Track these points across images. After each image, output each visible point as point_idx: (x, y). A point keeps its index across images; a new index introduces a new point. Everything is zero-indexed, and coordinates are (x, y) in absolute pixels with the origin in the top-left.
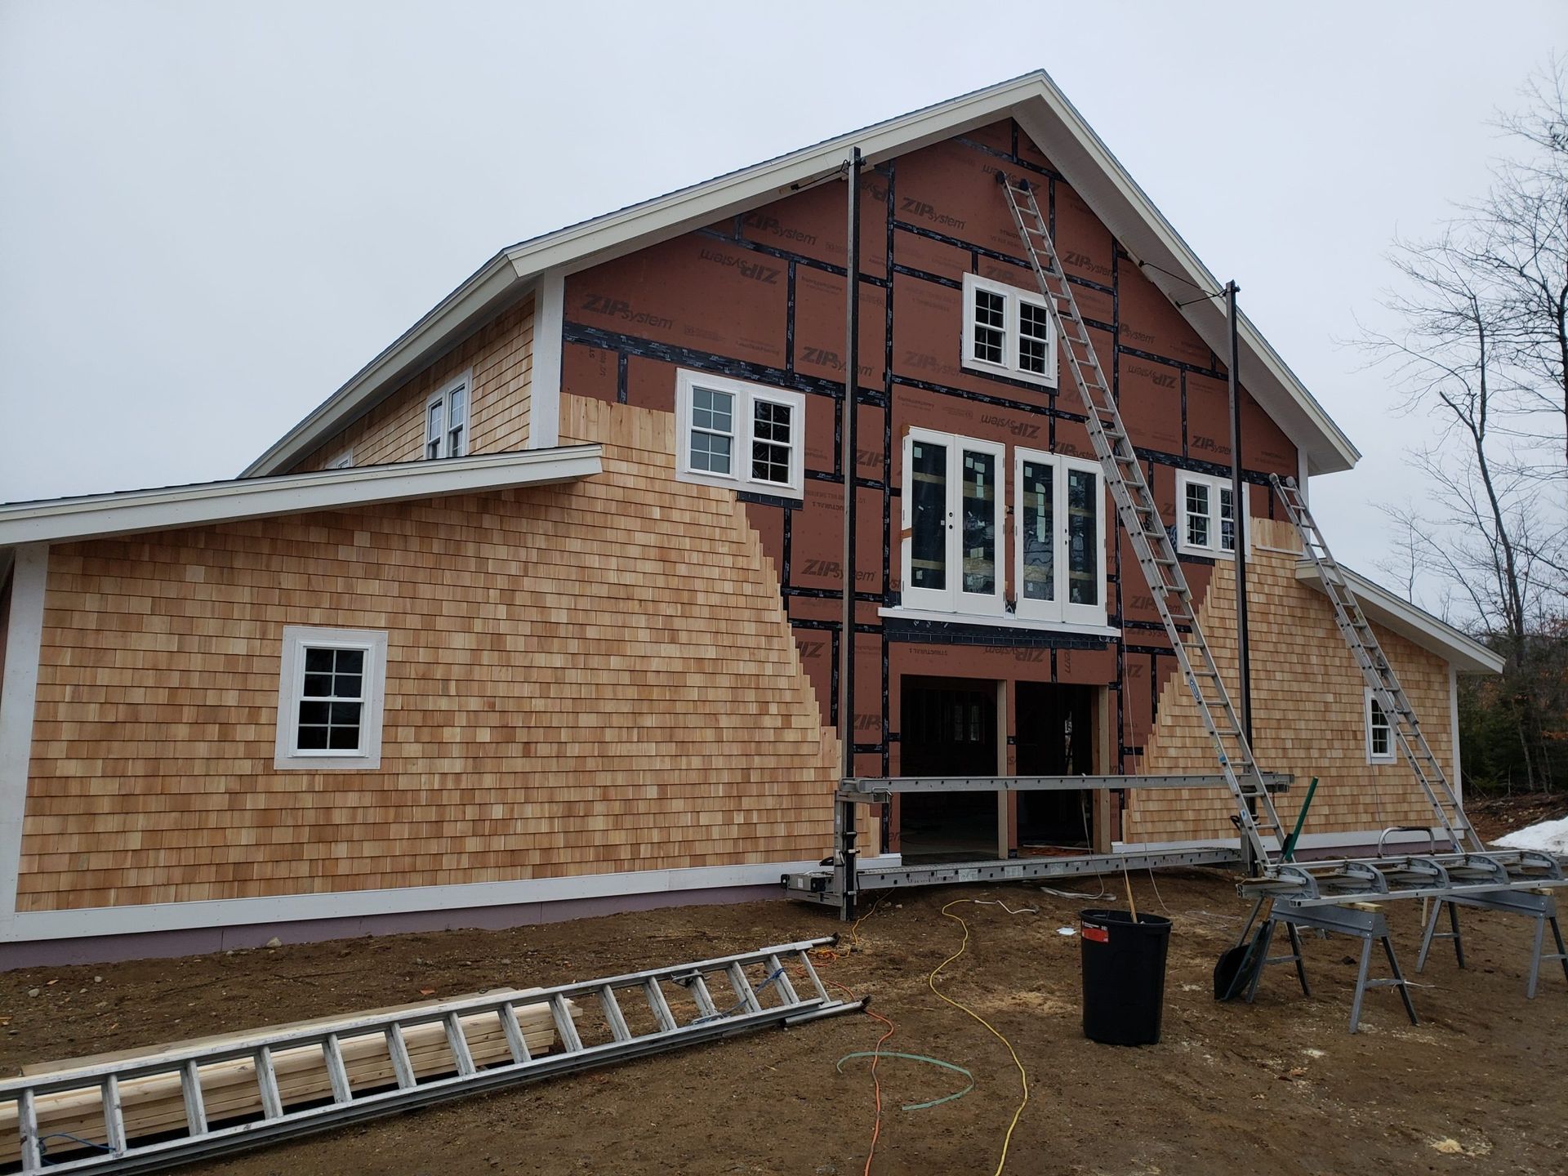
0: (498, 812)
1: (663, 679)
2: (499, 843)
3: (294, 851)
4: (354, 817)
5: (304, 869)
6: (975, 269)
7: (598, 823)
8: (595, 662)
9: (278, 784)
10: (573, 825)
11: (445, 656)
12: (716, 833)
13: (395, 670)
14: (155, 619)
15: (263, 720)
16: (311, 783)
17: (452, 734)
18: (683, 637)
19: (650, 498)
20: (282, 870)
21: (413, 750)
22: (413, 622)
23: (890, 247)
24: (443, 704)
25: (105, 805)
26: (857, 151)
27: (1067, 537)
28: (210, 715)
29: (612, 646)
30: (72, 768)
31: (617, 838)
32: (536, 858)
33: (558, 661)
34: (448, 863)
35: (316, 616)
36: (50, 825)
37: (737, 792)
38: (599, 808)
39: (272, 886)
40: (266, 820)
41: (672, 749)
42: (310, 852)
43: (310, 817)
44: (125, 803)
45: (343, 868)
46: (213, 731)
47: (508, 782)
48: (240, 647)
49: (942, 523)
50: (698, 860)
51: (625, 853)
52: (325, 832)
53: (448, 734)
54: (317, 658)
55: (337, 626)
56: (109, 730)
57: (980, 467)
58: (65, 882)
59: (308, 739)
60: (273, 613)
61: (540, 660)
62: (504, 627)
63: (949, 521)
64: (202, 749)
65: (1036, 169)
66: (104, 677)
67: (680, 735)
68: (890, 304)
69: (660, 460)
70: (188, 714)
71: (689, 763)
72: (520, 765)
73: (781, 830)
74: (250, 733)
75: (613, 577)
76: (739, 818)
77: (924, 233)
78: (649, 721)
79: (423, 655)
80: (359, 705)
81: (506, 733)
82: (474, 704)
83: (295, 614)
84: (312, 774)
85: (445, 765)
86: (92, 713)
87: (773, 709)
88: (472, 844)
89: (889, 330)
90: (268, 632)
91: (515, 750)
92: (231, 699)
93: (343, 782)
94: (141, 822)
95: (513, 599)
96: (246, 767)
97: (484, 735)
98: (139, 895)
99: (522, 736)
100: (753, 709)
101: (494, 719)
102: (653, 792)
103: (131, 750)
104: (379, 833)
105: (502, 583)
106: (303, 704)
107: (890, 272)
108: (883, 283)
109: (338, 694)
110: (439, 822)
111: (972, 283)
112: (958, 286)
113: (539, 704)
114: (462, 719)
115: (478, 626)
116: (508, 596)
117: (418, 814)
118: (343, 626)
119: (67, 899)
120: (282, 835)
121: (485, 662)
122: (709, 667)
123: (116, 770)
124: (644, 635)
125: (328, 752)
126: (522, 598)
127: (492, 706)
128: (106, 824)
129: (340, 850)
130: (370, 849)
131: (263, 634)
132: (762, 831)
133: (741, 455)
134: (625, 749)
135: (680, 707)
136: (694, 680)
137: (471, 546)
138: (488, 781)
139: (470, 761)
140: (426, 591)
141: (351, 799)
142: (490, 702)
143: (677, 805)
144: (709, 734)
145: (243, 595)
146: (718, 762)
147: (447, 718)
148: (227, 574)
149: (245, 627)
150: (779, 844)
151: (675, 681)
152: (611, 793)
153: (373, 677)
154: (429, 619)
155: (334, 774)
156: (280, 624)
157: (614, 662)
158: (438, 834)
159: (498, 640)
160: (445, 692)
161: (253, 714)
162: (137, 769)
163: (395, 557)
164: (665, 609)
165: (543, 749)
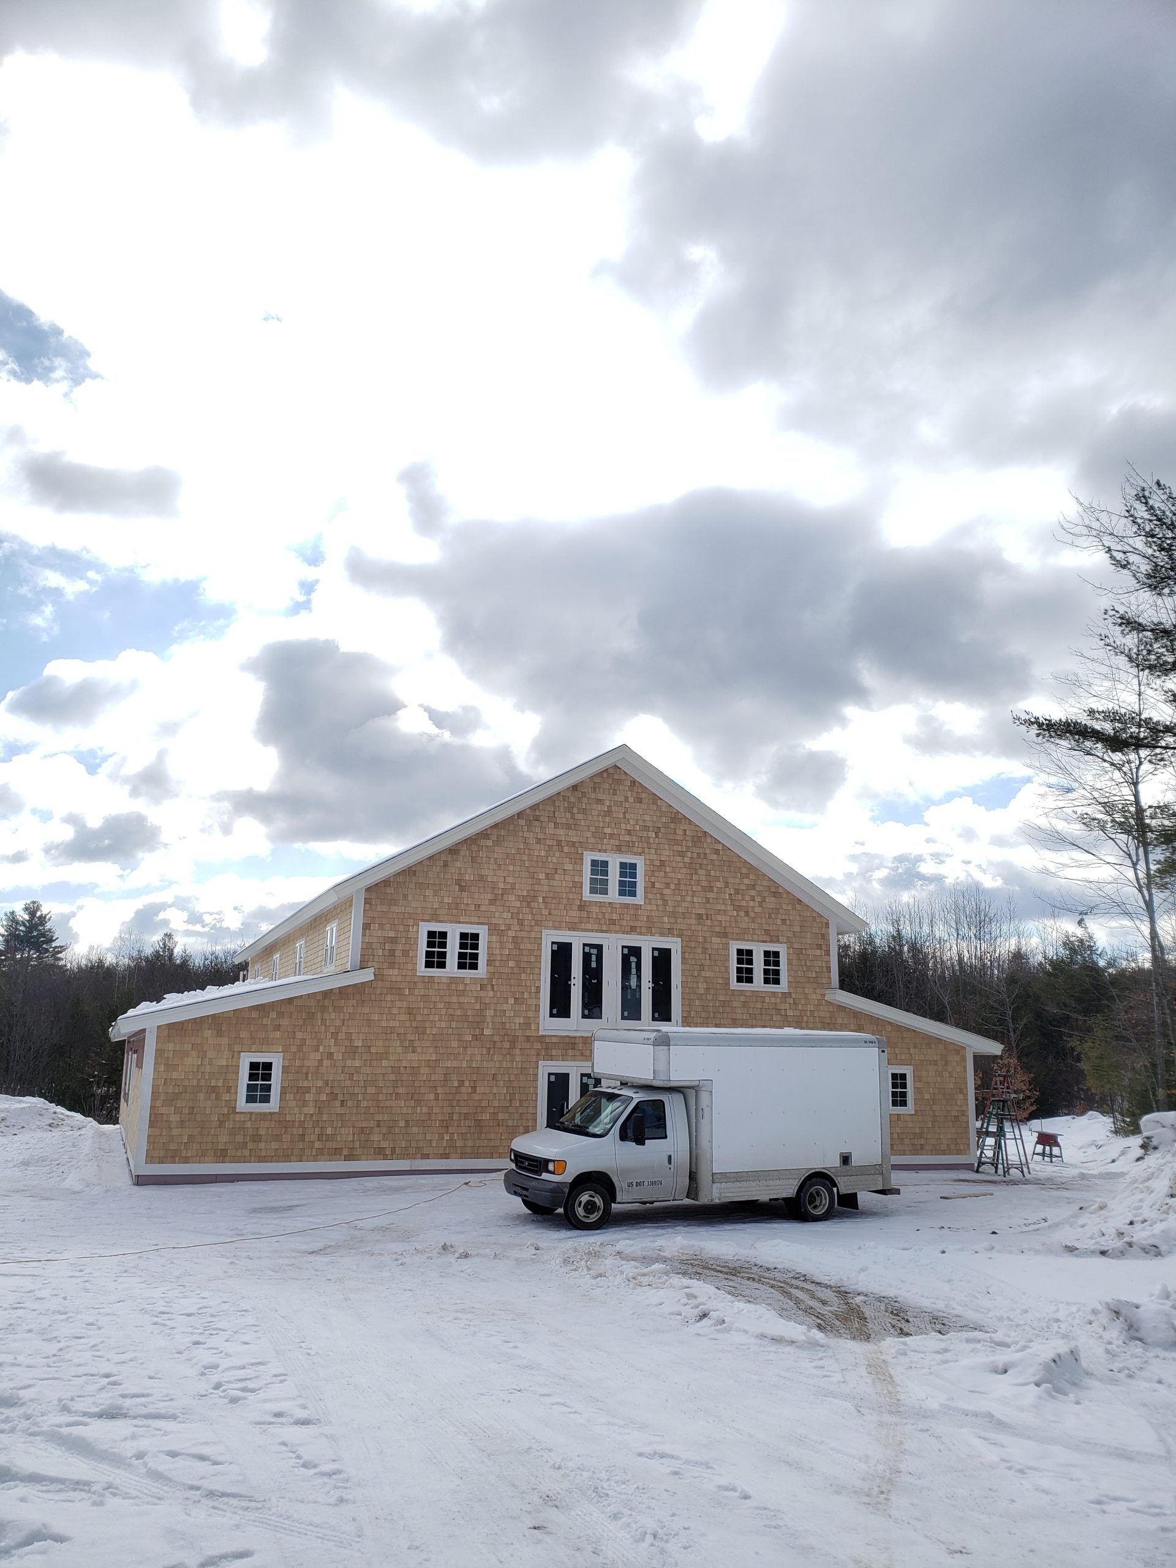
0: (329, 1131)
1: (408, 1070)
2: (330, 1145)
3: (244, 1145)
4: (268, 1132)
5: (246, 1153)
7: (375, 1137)
8: (375, 1063)
9: (238, 1118)
10: (363, 1137)
11: (307, 1063)
13: (285, 1069)
14: (193, 1052)
15: (233, 1091)
16: (251, 1118)
18: (419, 1050)
19: (403, 985)
20: (239, 1153)
21: (293, 1103)
22: (294, 1049)
24: (306, 1084)
25: (175, 1125)
27: (651, 985)
28: (214, 1089)
29: (385, 1055)
30: (163, 1110)
31: (384, 1144)
32: (346, 1152)
33: (357, 1063)
34: (307, 1152)
35: (254, 1048)
36: (157, 1132)
37: (445, 1126)
38: (376, 1130)
39: (235, 1159)
40: (233, 1133)
41: (412, 1103)
42: (250, 1146)
43: (250, 1132)
44: (182, 1124)
45: (263, 1154)
46: (213, 1096)
47: (334, 1118)
48: (224, 1062)
49: (569, 982)
50: (426, 1156)
51: (388, 1152)
52: (256, 1138)
53: (308, 1097)
54: (254, 1066)
55: (262, 1052)
56: (177, 1096)
57: (594, 951)
58: (162, 1153)
59: (250, 1099)
60: (237, 1048)
61: (349, 1063)
62: (333, 1049)
63: (573, 981)
64: (209, 1103)
66: (175, 1075)
67: (416, 1097)
69: (410, 966)
70: (204, 1089)
71: (421, 1110)
72: (339, 1110)
73: (470, 1143)
74: (226, 1097)
75: (384, 1024)
76: (447, 1137)
78: (401, 1090)
79: (298, 1063)
80: (270, 1085)
81: (333, 1096)
82: (320, 1084)
83: (245, 1048)
84: (251, 1113)
85: (306, 1110)
86: (171, 1089)
87: (467, 1084)
88: (317, 1145)
90: (235, 1055)
91: (338, 1103)
92: (220, 1083)
93: (263, 1116)
94: (188, 1132)
95: (337, 1036)
96: (226, 1111)
97: (324, 1097)
98: (186, 1160)
99: (340, 1097)
100: (456, 1084)
101: (328, 1090)
102: (402, 1124)
103: (184, 1103)
104: (277, 1138)
105: (332, 1029)
106: (248, 1084)
109: (262, 1080)
110: (303, 1135)
111: (588, 857)
112: (580, 859)
113: (348, 1083)
114: (313, 1090)
115: (321, 1049)
116: (335, 1035)
117: (294, 1131)
118: (265, 1052)
119: (162, 1160)
120: (239, 1138)
121: (324, 1065)
122: (432, 1065)
123: (178, 1111)
124: (399, 1050)
125: (258, 1105)
126: (341, 1036)
127: (327, 1084)
128: (175, 1132)
129: (262, 1145)
130: (274, 1145)
131: (233, 1057)
132: (459, 1144)
133: (452, 959)
134: (388, 1104)
135: (417, 1084)
136: (425, 1070)
137: (319, 1015)
138: (325, 1117)
139: (317, 1109)
140: (299, 1035)
141: (267, 1124)
142: (326, 1083)
143: (415, 1130)
144: (432, 1096)
145: (225, 1041)
146: (436, 1110)
147: (308, 1090)
148: (219, 1033)
149: (226, 1054)
150: (468, 1150)
151: (415, 1071)
152: (382, 1124)
153: (276, 1073)
154: (300, 1047)
155: (260, 1114)
156: (239, 1052)
157: (384, 1063)
158: (303, 1141)
159: (330, 1055)
160: (307, 1078)
161: (229, 1090)
162: (186, 1111)
163: (285, 1022)
164: (410, 1037)
165: (350, 1103)
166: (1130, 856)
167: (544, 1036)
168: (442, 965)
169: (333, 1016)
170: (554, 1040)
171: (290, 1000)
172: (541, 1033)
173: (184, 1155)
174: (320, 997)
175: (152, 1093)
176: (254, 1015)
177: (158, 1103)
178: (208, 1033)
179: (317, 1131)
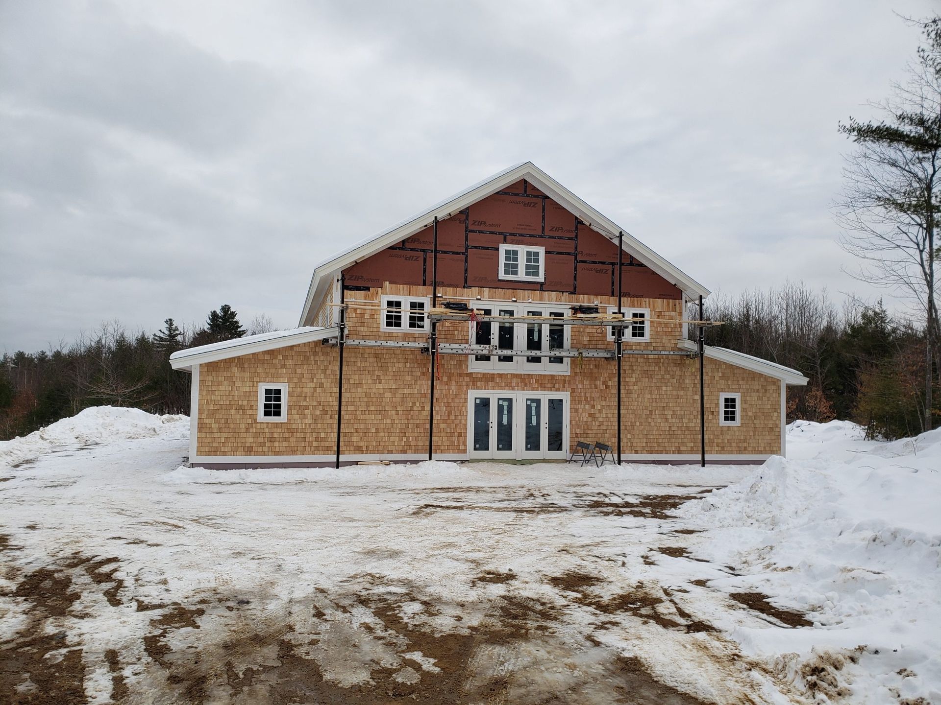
0: (322, 435)
1: (377, 395)
2: (323, 444)
3: (263, 444)
4: (280, 435)
5: (266, 449)
6: (505, 241)
7: (355, 439)
8: (353, 390)
9: (259, 426)
10: (346, 439)
11: (305, 390)
12: (396, 444)
13: (290, 394)
14: (225, 382)
15: (254, 408)
16: (268, 426)
17: (308, 412)
18: (384, 381)
20: (260, 449)
21: (297, 417)
22: (295, 380)
23: (467, 240)
24: (305, 404)
25: (215, 430)
26: (436, 218)
27: (548, 338)
28: (241, 407)
29: (359, 385)
30: (207, 421)
31: (361, 444)
32: (334, 449)
34: (308, 449)
35: (267, 379)
36: (203, 435)
37: (403, 432)
38: (355, 434)
39: (258, 453)
40: (256, 436)
41: (380, 417)
42: (268, 444)
43: (268, 435)
44: (220, 430)
45: (277, 449)
46: (241, 411)
47: (325, 426)
48: (247, 389)
49: (489, 337)
50: (390, 452)
51: (364, 449)
52: (272, 440)
53: (307, 412)
54: (268, 391)
55: (273, 382)
56: (216, 411)
58: (207, 449)
59: (267, 414)
60: (256, 379)
61: (335, 390)
63: (492, 336)
64: (238, 416)
65: (537, 197)
66: (214, 398)
67: (383, 413)
68: (466, 261)
69: (375, 325)
70: (235, 407)
71: (386, 421)
72: (329, 421)
74: (250, 412)
75: (358, 364)
76: (405, 439)
77: (481, 232)
78: (372, 408)
79: (299, 390)
80: (280, 404)
81: (324, 412)
82: (315, 404)
83: (262, 379)
84: (268, 423)
85: (306, 421)
86: (211, 407)
87: (418, 404)
88: (315, 444)
89: (466, 270)
90: (255, 384)
91: (328, 417)
92: (245, 403)
93: (276, 425)
94: (224, 435)
95: (326, 372)
96: (250, 421)
97: (318, 413)
98: (224, 454)
99: (330, 413)
100: (410, 404)
101: (321, 408)
102: (373, 430)
103: (221, 416)
104: (286, 439)
105: (322, 367)
106: (265, 404)
107: (466, 249)
108: (463, 254)
109: (274, 401)
110: (305, 437)
111: (503, 248)
112: (497, 249)
113: (335, 403)
114: (311, 408)
115: (315, 380)
117: (298, 435)
118: (275, 382)
119: (208, 454)
120: (260, 440)
121: (318, 391)
122: (394, 392)
123: (217, 421)
124: (370, 381)
125: (272, 417)
127: (320, 404)
128: (216, 435)
129: (276, 444)
130: (285, 444)
131: (253, 385)
132: (413, 443)
133: (405, 321)
134: (363, 417)
135: (383, 404)
136: (388, 395)
137: (312, 357)
138: (319, 426)
139: (314, 420)
140: (299, 371)
141: (279, 430)
143: (382, 434)
144: (394, 412)
145: (247, 375)
146: (397, 421)
147: (306, 408)
148: (243, 369)
149: (248, 383)
150: (420, 448)
151: (381, 396)
152: (359, 430)
153: (284, 396)
154: (300, 379)
155: (274, 424)
156: (258, 382)
157: (360, 390)
158: (305, 441)
159: (321, 385)
160: (306, 400)
161: (251, 407)
162: (223, 421)
163: (289, 362)
164: (377, 373)
166: (918, 245)
167: (471, 373)
168: (398, 325)
169: (322, 358)
170: (480, 376)
171: (292, 347)
172: (469, 371)
173: (223, 450)
174: (312, 345)
175: (199, 409)
176: (267, 357)
177: (203, 416)
178: (235, 369)
179: (314, 435)
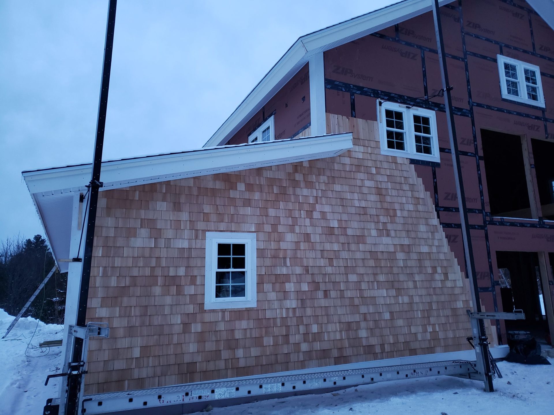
0: (315, 329)
1: (385, 256)
2: (317, 346)
3: (216, 355)
4: (245, 334)
5: (222, 365)
6: (502, 53)
8: (353, 247)
9: (208, 318)
10: (352, 334)
11: (283, 245)
12: (420, 337)
13: (261, 253)
14: (143, 230)
15: (198, 282)
16: (223, 317)
17: (290, 287)
18: (393, 233)
19: (370, 164)
20: (211, 366)
21: (272, 296)
22: (268, 228)
23: (464, 43)
24: (284, 271)
25: (121, 333)
29: (360, 239)
30: (103, 312)
31: (374, 341)
32: (335, 353)
33: (336, 247)
34: (293, 358)
35: (222, 226)
37: (427, 313)
38: (363, 325)
40: (201, 338)
41: (393, 292)
42: (224, 355)
43: (224, 336)
44: (131, 331)
45: (242, 363)
46: (173, 289)
47: (319, 312)
48: (185, 244)
50: (413, 352)
51: (378, 350)
52: (231, 344)
53: (288, 287)
54: (223, 249)
55: (232, 231)
56: (123, 291)
58: (101, 378)
59: (220, 292)
60: (201, 225)
61: (327, 246)
62: (309, 230)
64: (168, 300)
65: (522, 8)
66: (118, 262)
67: (396, 285)
68: (467, 70)
69: (373, 144)
70: (160, 281)
71: (403, 300)
72: (323, 302)
73: (450, 335)
75: (357, 204)
76: (430, 329)
77: (477, 37)
78: (382, 278)
79: (273, 245)
80: (244, 272)
81: (315, 285)
82: (299, 270)
83: (212, 226)
84: (223, 311)
85: (287, 304)
86: (113, 282)
87: (439, 270)
88: (304, 347)
89: (468, 81)
90: (198, 235)
91: (320, 294)
92: (181, 272)
93: (238, 314)
94: (139, 341)
95: (312, 215)
96: (190, 309)
97: (305, 287)
99: (322, 287)
100: (430, 271)
101: (309, 278)
102: (387, 316)
103: (133, 301)
105: (306, 207)
106: (217, 273)
107: (465, 54)
108: (463, 60)
109: (234, 267)
111: (502, 60)
112: (495, 61)
113: (329, 270)
114: (294, 279)
115: (297, 229)
116: (310, 214)
117: (276, 331)
118: (234, 231)
120: (210, 346)
121: (302, 248)
122: (406, 249)
123: (126, 314)
124: (374, 233)
125: (230, 299)
126: (316, 215)
127: (307, 271)
129: (240, 353)
130: (254, 352)
131: (196, 237)
132: (441, 335)
133: (410, 141)
134: (372, 293)
135: (395, 270)
136: (400, 256)
137: (291, 189)
138: (309, 312)
139: (300, 301)
140: (272, 212)
141: (244, 324)
142: (307, 269)
143: (400, 322)
144: (411, 284)
145: (184, 216)
146: (416, 299)
147: (287, 278)
148: (177, 207)
149: (187, 234)
150: (450, 342)
151: (391, 256)
152: (368, 317)
153: (250, 258)
154: (274, 226)
155: (234, 311)
156: (204, 231)
157: (361, 247)
158: (287, 342)
159: (307, 237)
160: (285, 264)
161: (193, 280)
162: (136, 312)
163: (257, 196)
164: (382, 219)
165: (333, 294)
168: (402, 147)
169: (305, 192)
171: (259, 171)
173: (136, 376)
174: (290, 170)
176: (219, 185)
178: (162, 206)
179: (302, 329)
